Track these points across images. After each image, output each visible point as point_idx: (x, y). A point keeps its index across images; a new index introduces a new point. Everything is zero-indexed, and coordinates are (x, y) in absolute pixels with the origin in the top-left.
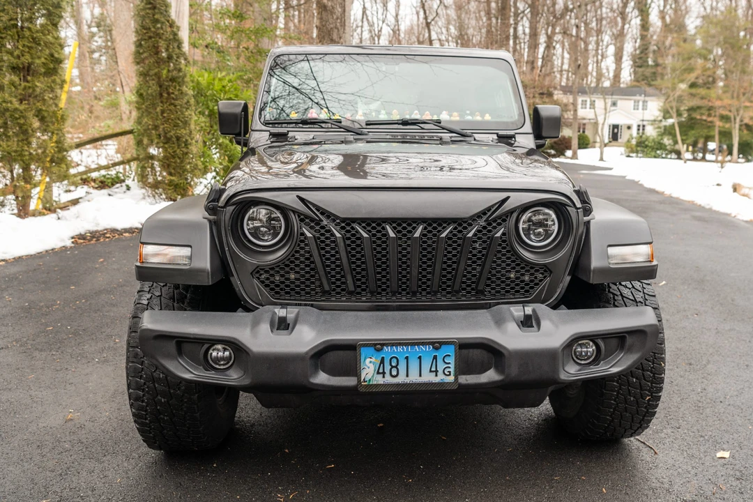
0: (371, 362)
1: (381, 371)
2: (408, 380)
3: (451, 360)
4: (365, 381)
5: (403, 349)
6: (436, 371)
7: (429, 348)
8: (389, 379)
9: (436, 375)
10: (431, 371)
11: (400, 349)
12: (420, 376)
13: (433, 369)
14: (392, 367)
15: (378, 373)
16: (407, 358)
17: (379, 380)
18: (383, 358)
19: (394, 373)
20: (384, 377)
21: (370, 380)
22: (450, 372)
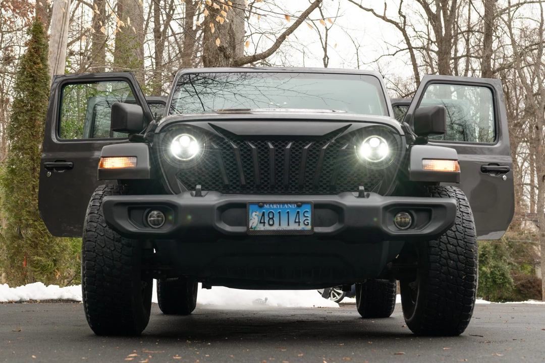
0: (256, 215)
1: (262, 221)
2: (280, 228)
3: (309, 215)
4: (251, 228)
5: (277, 206)
6: (299, 222)
7: (294, 206)
8: (267, 227)
9: (299, 225)
10: (295, 222)
11: (275, 206)
12: (288, 225)
13: (297, 221)
14: (270, 219)
15: (261, 223)
16: (279, 212)
17: (261, 228)
18: (264, 213)
19: (271, 223)
20: (264, 225)
21: (255, 228)
22: (308, 223)
